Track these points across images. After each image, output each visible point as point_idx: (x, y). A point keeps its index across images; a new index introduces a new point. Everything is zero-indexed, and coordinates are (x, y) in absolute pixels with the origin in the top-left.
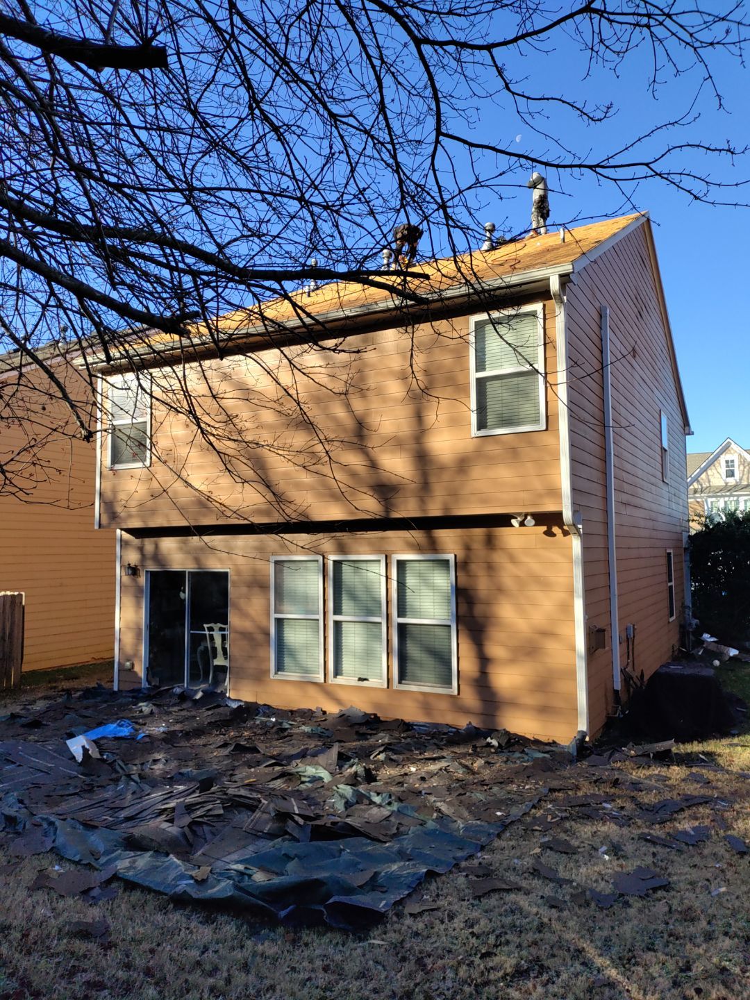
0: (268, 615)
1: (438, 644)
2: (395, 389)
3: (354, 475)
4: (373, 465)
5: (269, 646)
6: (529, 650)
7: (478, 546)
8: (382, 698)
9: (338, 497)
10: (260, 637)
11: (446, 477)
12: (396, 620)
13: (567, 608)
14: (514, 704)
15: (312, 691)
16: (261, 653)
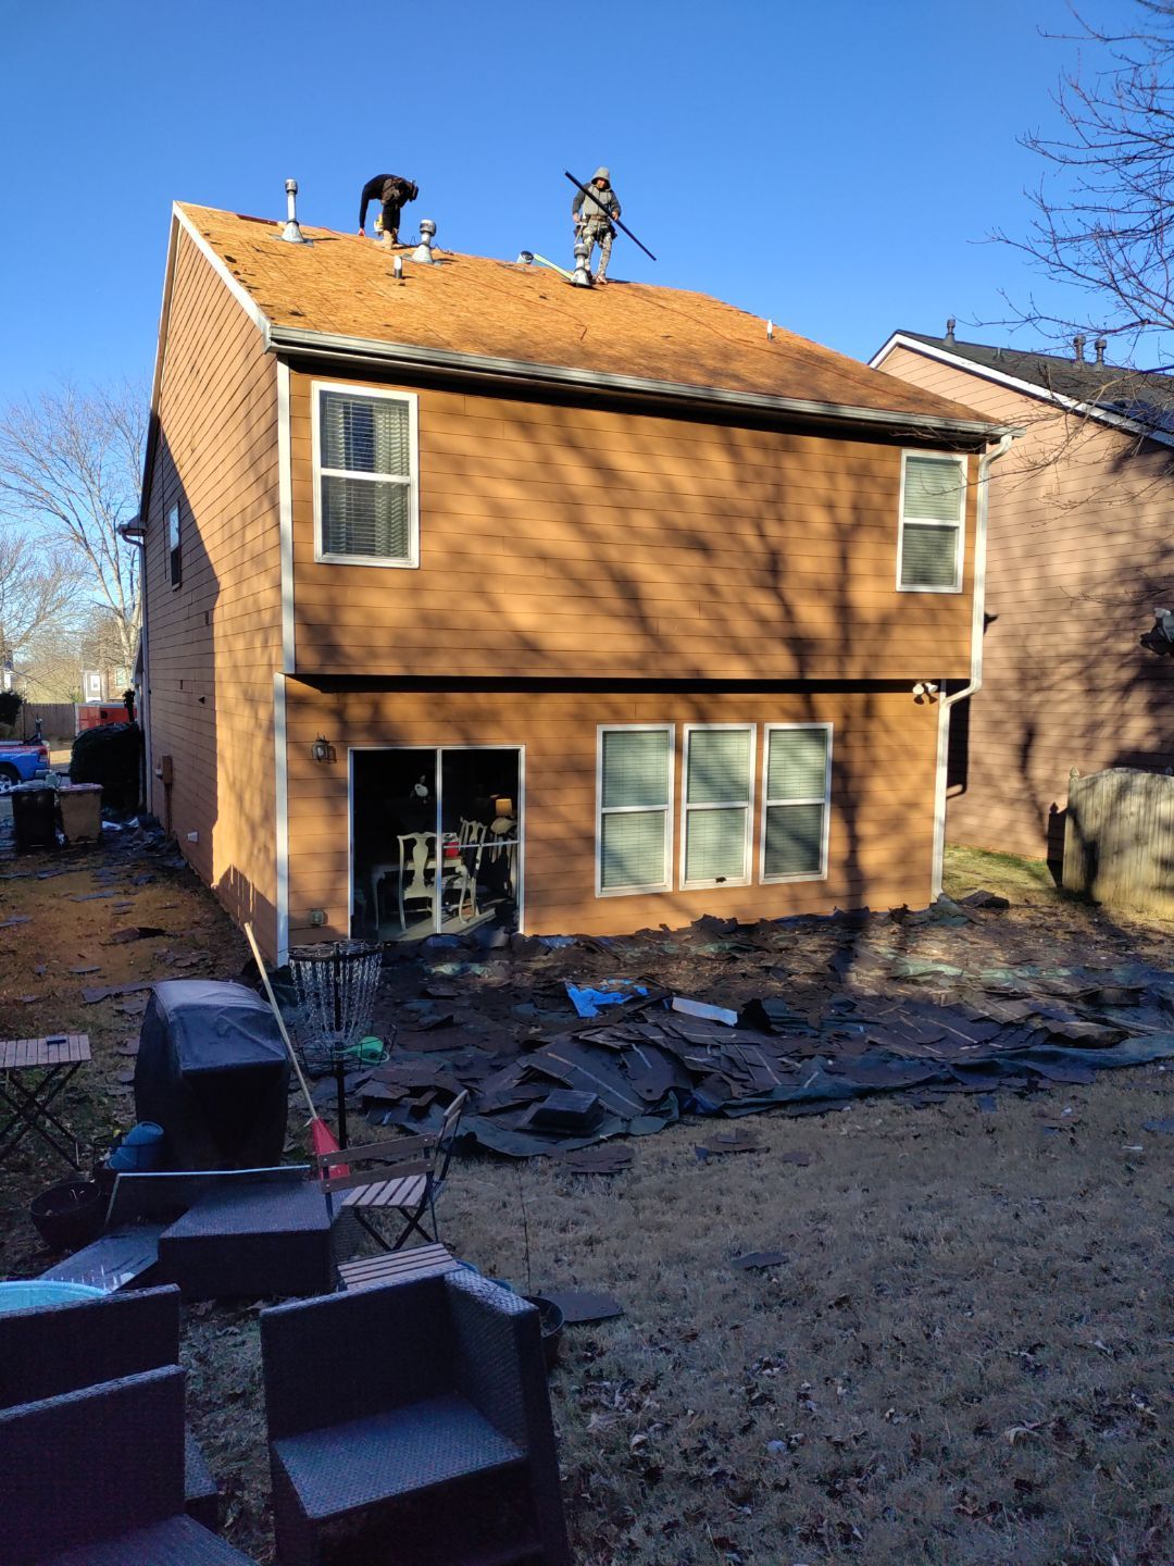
0: (592, 812)
1: (807, 829)
2: (819, 520)
3: (763, 622)
4: (788, 611)
5: (593, 854)
6: (895, 824)
7: (857, 715)
8: (744, 899)
9: (740, 650)
10: (577, 845)
11: (869, 634)
12: (766, 803)
13: (929, 779)
14: (878, 880)
15: (655, 905)
16: (580, 865)
